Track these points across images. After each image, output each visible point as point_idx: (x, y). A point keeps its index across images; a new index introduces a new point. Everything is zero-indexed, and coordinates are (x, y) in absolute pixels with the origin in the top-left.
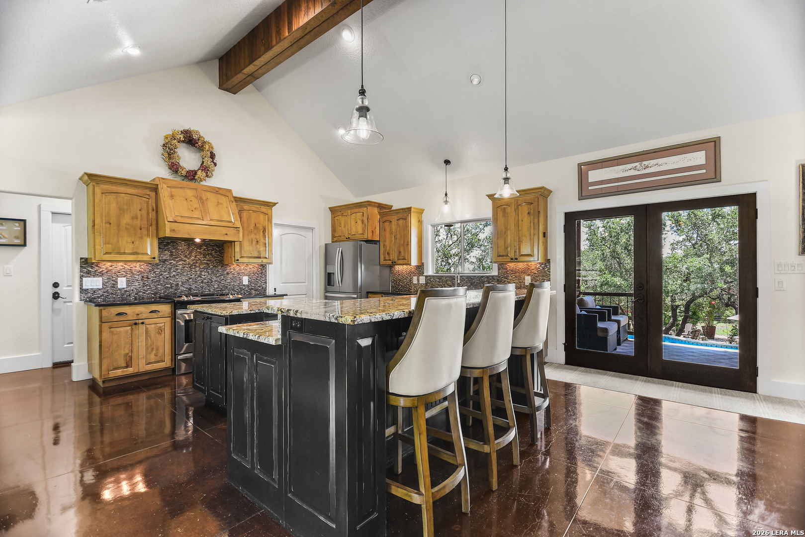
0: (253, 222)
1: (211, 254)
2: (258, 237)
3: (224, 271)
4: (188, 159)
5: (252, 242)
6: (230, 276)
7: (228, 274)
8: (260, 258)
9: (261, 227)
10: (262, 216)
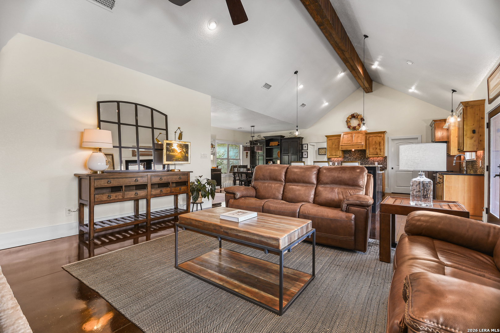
0: (374, 141)
1: (363, 154)
2: (376, 147)
3: (367, 160)
4: (354, 123)
5: (374, 149)
6: (370, 162)
7: (369, 161)
8: (378, 155)
9: (378, 142)
10: (378, 138)
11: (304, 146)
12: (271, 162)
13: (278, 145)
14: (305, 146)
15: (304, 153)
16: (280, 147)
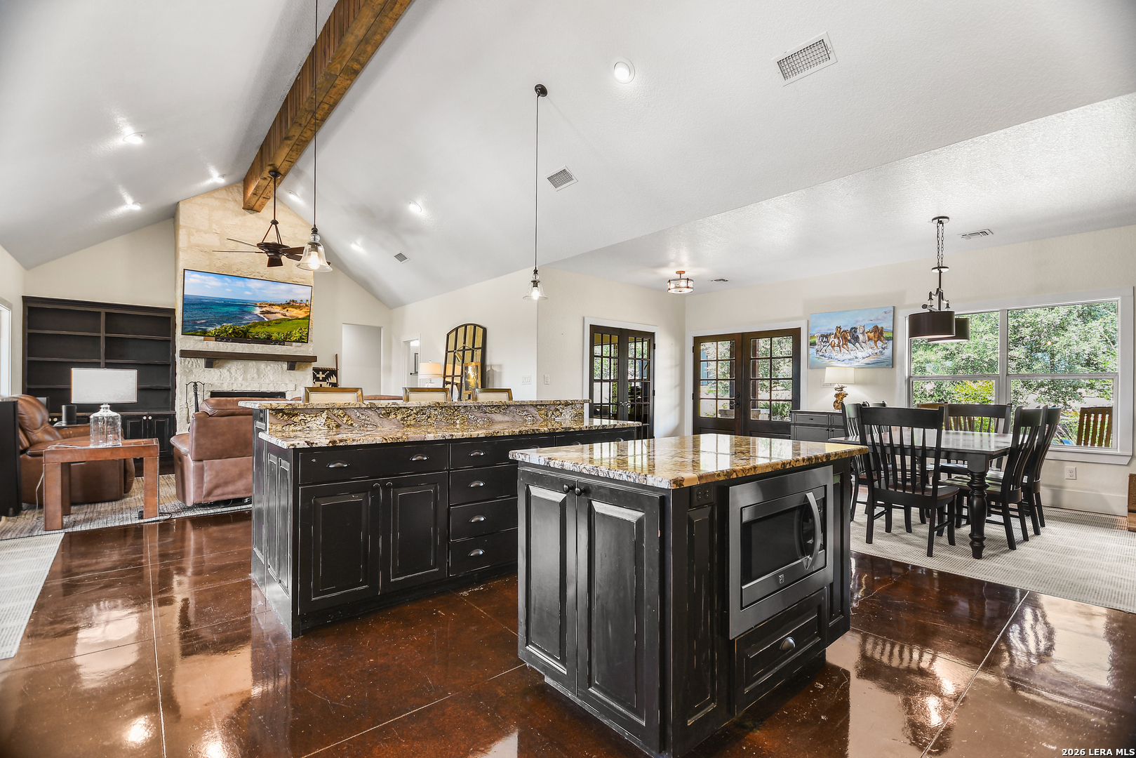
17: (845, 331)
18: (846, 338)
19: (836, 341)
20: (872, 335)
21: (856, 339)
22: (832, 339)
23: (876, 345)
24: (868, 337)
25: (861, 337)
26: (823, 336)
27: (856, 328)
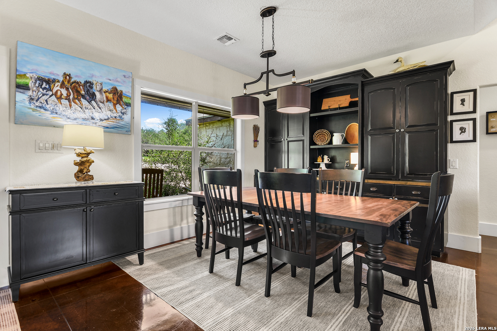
11: (457, 99)
12: (326, 157)
13: (353, 104)
14: (463, 101)
15: (456, 127)
16: (359, 108)
17: (77, 83)
18: (78, 92)
19: (64, 92)
20: (110, 96)
21: (92, 97)
22: (56, 87)
23: (115, 109)
24: (107, 97)
25: (98, 95)
26: (41, 80)
27: (91, 84)
